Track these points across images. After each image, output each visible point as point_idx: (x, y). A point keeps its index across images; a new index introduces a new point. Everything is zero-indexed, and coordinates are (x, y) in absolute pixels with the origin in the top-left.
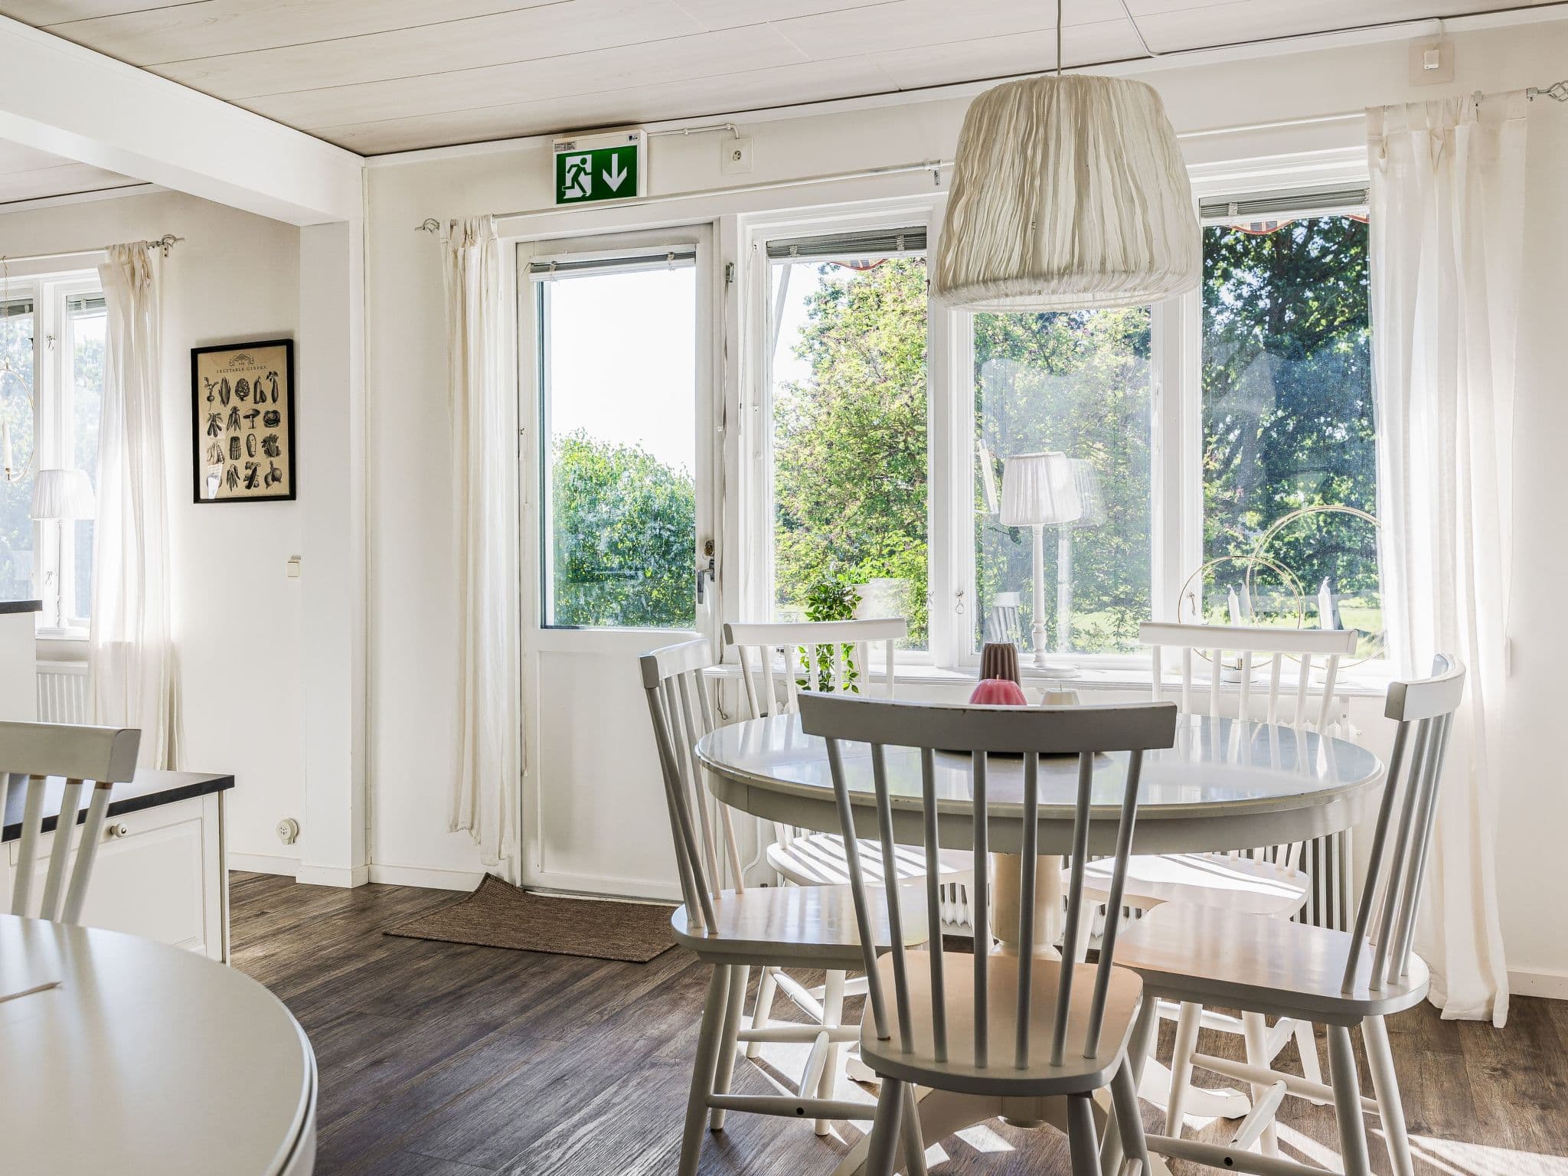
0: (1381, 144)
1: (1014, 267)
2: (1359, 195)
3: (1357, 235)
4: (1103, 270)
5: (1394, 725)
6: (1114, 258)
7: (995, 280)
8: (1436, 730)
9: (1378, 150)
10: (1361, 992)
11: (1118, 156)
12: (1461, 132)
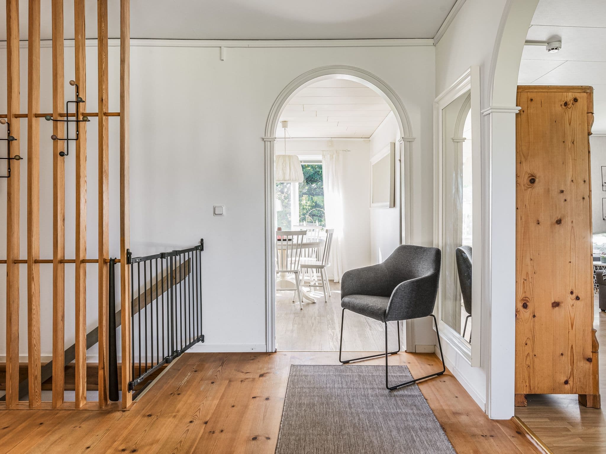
0: (324, 156)
1: (282, 179)
2: (321, 162)
3: (320, 167)
4: (293, 180)
5: (327, 234)
6: (294, 179)
7: (279, 181)
8: (331, 235)
9: (323, 157)
10: (324, 264)
11: (294, 166)
12: (334, 156)
